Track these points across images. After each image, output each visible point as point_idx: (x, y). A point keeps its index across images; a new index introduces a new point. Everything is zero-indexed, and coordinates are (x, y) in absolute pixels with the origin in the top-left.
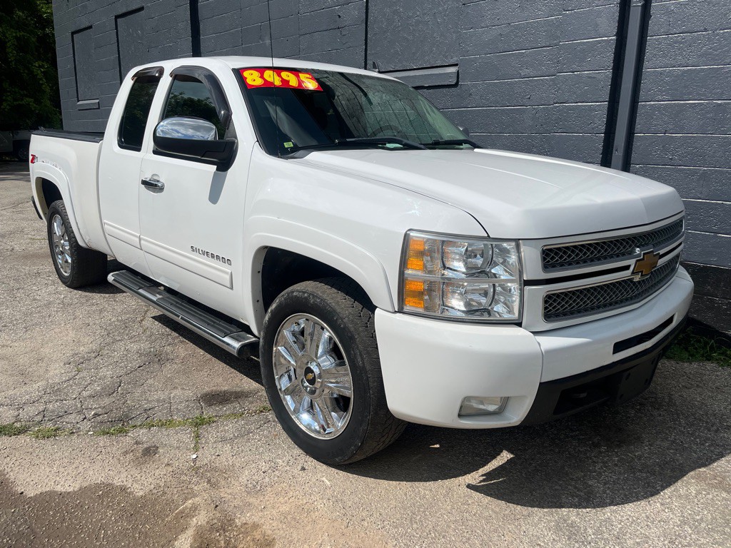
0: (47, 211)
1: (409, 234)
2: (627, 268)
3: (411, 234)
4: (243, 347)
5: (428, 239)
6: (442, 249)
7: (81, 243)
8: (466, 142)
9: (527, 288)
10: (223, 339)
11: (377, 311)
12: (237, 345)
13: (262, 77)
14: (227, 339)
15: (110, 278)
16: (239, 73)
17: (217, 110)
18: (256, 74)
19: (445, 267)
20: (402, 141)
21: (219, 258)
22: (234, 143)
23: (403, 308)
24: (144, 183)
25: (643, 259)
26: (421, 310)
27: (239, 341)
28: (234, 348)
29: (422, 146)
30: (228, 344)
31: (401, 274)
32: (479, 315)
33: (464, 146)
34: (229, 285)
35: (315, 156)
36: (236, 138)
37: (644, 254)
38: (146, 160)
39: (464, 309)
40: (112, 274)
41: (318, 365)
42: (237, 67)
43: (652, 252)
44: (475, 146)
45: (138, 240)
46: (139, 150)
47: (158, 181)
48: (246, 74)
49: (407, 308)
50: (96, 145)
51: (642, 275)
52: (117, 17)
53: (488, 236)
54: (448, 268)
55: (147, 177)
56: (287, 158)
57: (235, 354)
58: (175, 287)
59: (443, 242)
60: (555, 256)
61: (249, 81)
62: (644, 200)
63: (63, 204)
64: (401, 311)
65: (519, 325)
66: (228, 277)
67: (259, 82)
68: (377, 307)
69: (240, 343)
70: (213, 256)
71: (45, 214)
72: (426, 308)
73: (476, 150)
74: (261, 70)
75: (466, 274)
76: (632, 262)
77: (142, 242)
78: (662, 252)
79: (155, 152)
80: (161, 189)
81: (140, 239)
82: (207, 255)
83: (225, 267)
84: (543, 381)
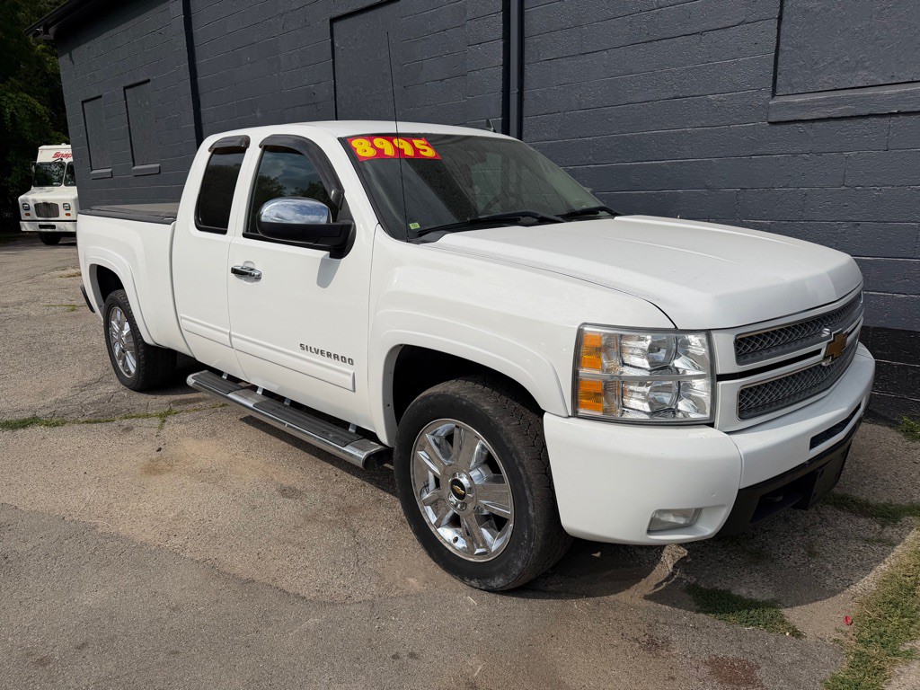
0: (103, 305)
1: (582, 330)
2: (818, 352)
3: (586, 329)
4: (369, 457)
5: (605, 334)
6: (620, 344)
7: (147, 340)
8: (602, 209)
9: (720, 383)
10: (344, 449)
11: (546, 416)
12: (362, 455)
13: (373, 146)
14: (348, 449)
15: (190, 380)
16: (345, 142)
17: (328, 189)
18: (366, 143)
19: (624, 364)
20: (537, 214)
21: (338, 357)
22: (350, 226)
23: (577, 412)
24: (234, 271)
25: (833, 341)
26: (599, 414)
27: (364, 450)
28: (359, 459)
29: (560, 219)
30: (351, 455)
31: (575, 374)
32: (663, 416)
33: (601, 213)
34: (351, 388)
35: (450, 239)
36: (353, 220)
37: (835, 335)
38: (234, 244)
39: (648, 410)
40: (191, 376)
41: (470, 479)
42: (343, 135)
43: (841, 331)
44: (613, 214)
45: (228, 337)
46: (224, 232)
47: (252, 270)
48: (355, 143)
49: (582, 411)
50: (168, 228)
51: (833, 359)
52: (125, 88)
53: (676, 327)
54: (627, 365)
55: (239, 264)
56: (418, 243)
57: (361, 465)
58: (274, 388)
59: (621, 336)
60: (748, 344)
61: (360, 152)
62: (830, 273)
63: (125, 295)
64: (575, 415)
65: (712, 425)
66: (350, 379)
67: (371, 153)
68: (544, 412)
69: (365, 454)
70: (329, 355)
71: (100, 306)
72: (605, 411)
73: (616, 218)
74: (371, 137)
75: (650, 371)
76: (823, 346)
77: (233, 339)
78: (849, 330)
79: (245, 236)
80: (258, 278)
81: (230, 336)
82: (322, 353)
83: (346, 367)
84: (741, 487)
